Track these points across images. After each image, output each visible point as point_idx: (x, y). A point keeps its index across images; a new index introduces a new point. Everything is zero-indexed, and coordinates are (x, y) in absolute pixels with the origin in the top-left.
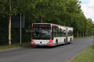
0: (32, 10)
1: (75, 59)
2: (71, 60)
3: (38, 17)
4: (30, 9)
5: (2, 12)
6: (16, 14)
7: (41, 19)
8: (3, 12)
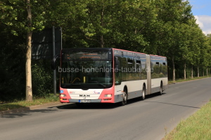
1: (177, 129)
2: (168, 133)
3: (92, 35)
5: (11, 24)
6: (43, 27)
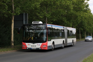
0: (36, 9)
4: (34, 9)
7: (46, 18)
8: (6, 11)
